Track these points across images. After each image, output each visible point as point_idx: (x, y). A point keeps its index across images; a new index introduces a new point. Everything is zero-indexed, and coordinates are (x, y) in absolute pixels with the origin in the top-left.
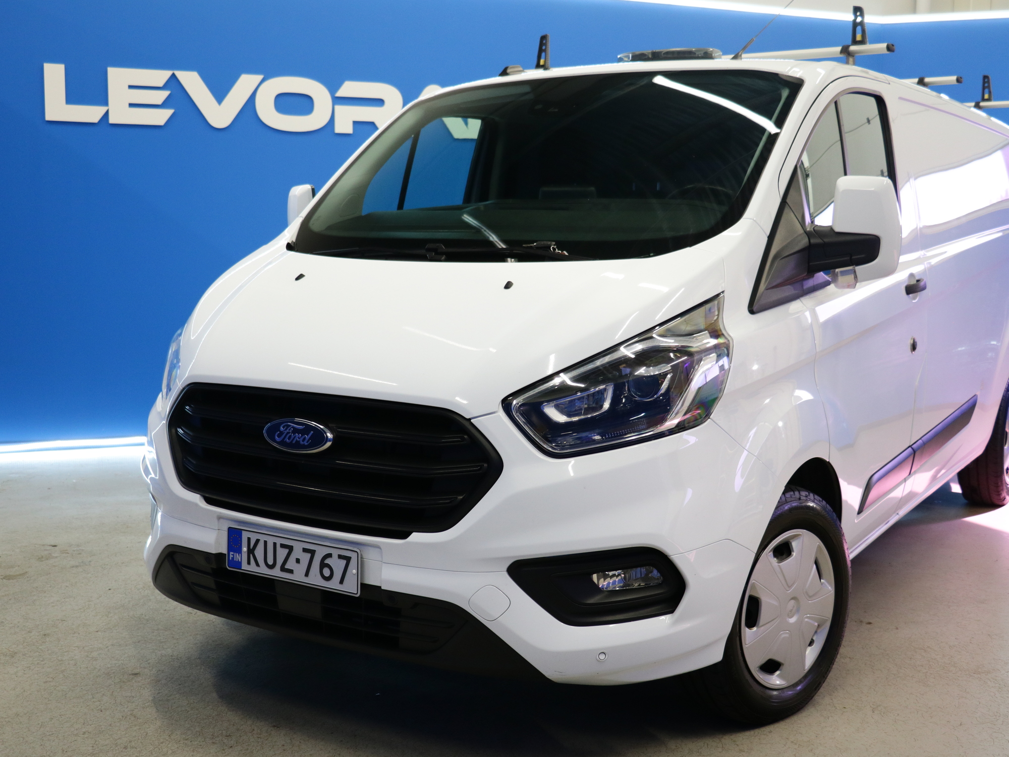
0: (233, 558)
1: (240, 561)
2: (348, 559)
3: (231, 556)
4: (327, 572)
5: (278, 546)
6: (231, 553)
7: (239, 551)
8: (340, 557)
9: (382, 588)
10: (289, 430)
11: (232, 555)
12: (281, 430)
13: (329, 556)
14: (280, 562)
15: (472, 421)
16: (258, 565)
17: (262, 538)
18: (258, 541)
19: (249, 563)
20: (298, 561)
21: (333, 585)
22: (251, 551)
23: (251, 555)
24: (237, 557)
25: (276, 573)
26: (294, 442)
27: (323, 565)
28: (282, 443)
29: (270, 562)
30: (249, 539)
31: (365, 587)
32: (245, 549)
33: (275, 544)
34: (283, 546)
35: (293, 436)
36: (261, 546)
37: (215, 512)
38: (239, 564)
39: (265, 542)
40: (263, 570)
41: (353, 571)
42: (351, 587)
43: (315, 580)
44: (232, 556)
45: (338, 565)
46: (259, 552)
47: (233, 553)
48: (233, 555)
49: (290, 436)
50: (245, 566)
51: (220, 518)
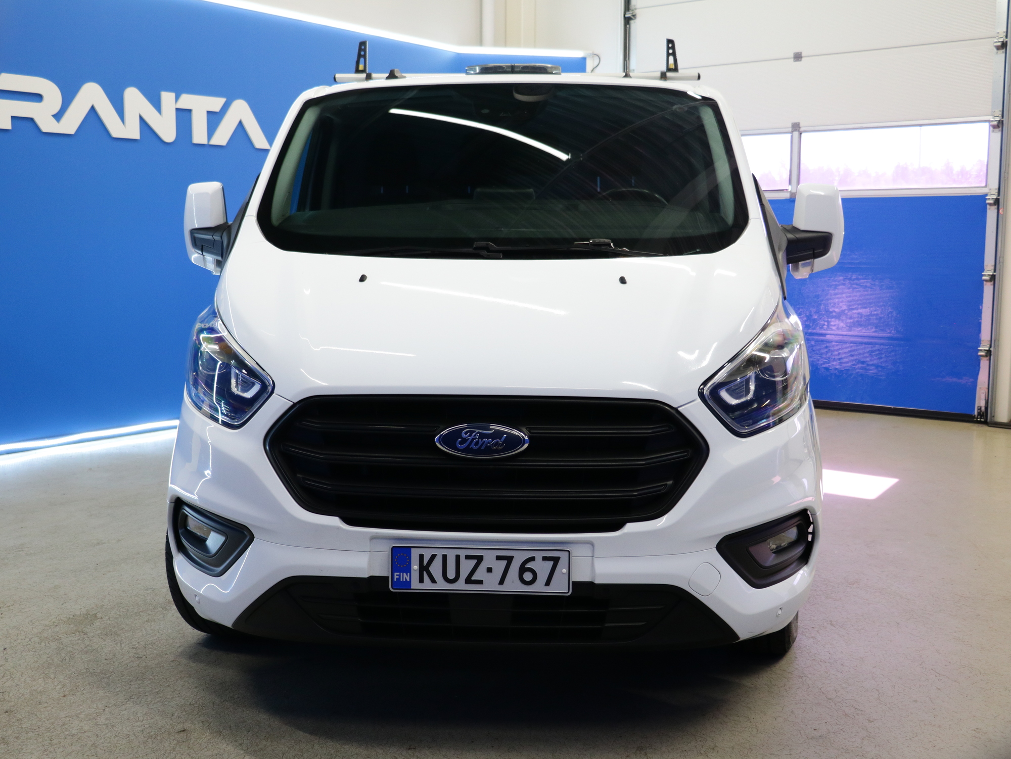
0: (399, 579)
1: (408, 580)
2: (556, 560)
3: (396, 577)
4: (528, 576)
5: (462, 559)
6: (396, 574)
7: (408, 570)
8: (545, 559)
9: (597, 582)
10: (475, 435)
11: (397, 575)
12: (464, 437)
13: (532, 559)
14: (464, 574)
15: (679, 409)
16: (433, 581)
17: (440, 553)
18: (433, 557)
19: (421, 580)
20: (489, 570)
21: (539, 588)
22: (424, 569)
23: (425, 573)
24: (405, 577)
25: (461, 586)
26: (483, 448)
27: (523, 569)
28: (467, 450)
29: (451, 575)
30: (421, 556)
31: (576, 585)
32: (415, 567)
33: (458, 557)
34: (468, 557)
35: (481, 442)
36: (438, 562)
37: (367, 533)
38: (408, 584)
39: (445, 557)
40: (442, 586)
41: (562, 569)
42: (560, 587)
43: (513, 585)
44: (398, 577)
45: (542, 568)
46: (436, 569)
47: (399, 574)
48: (400, 576)
49: (478, 442)
50: (416, 585)
51: (374, 538)
